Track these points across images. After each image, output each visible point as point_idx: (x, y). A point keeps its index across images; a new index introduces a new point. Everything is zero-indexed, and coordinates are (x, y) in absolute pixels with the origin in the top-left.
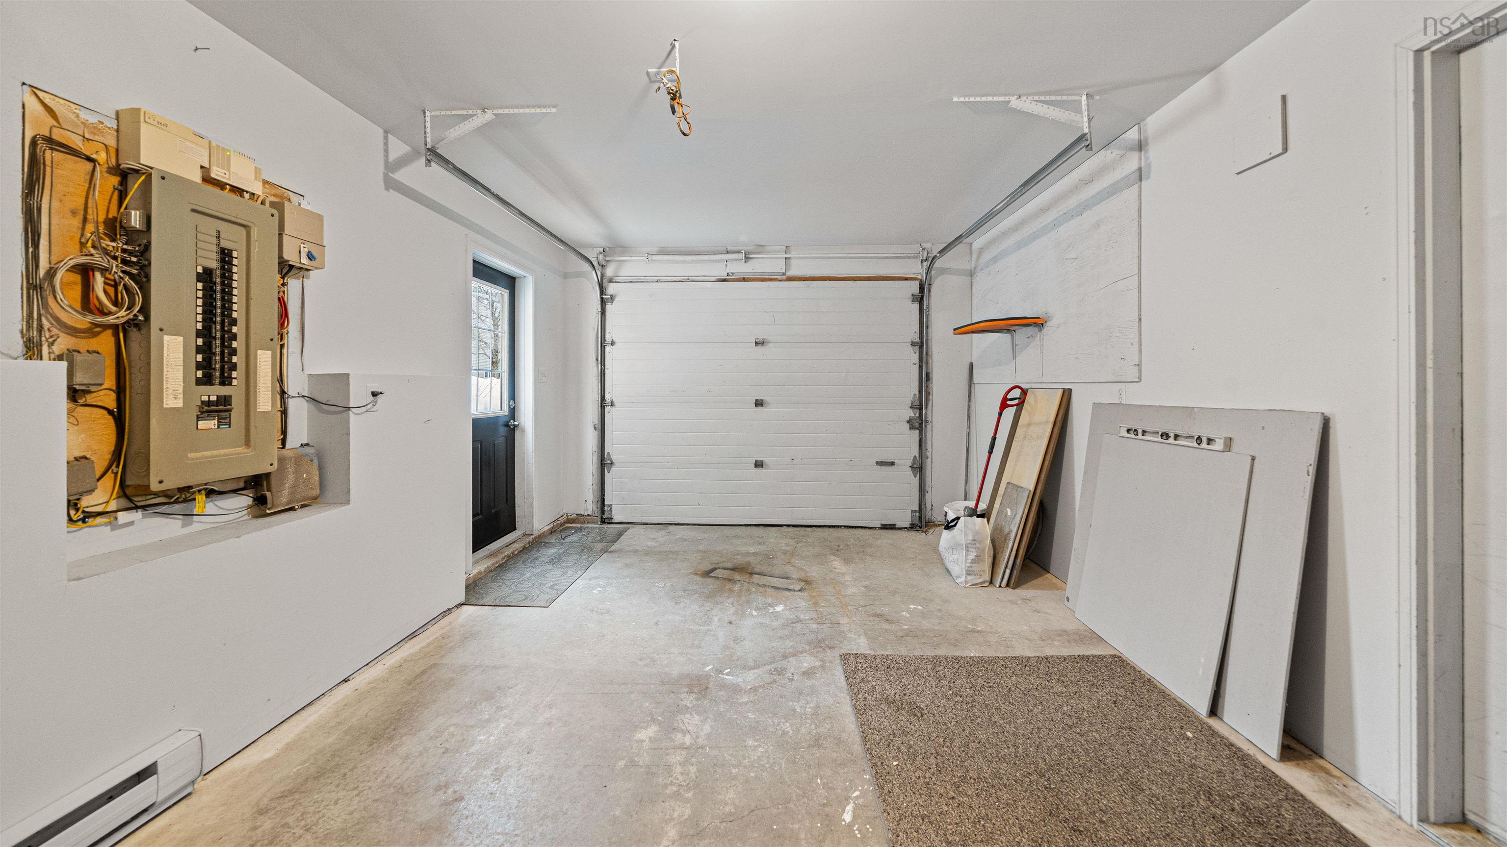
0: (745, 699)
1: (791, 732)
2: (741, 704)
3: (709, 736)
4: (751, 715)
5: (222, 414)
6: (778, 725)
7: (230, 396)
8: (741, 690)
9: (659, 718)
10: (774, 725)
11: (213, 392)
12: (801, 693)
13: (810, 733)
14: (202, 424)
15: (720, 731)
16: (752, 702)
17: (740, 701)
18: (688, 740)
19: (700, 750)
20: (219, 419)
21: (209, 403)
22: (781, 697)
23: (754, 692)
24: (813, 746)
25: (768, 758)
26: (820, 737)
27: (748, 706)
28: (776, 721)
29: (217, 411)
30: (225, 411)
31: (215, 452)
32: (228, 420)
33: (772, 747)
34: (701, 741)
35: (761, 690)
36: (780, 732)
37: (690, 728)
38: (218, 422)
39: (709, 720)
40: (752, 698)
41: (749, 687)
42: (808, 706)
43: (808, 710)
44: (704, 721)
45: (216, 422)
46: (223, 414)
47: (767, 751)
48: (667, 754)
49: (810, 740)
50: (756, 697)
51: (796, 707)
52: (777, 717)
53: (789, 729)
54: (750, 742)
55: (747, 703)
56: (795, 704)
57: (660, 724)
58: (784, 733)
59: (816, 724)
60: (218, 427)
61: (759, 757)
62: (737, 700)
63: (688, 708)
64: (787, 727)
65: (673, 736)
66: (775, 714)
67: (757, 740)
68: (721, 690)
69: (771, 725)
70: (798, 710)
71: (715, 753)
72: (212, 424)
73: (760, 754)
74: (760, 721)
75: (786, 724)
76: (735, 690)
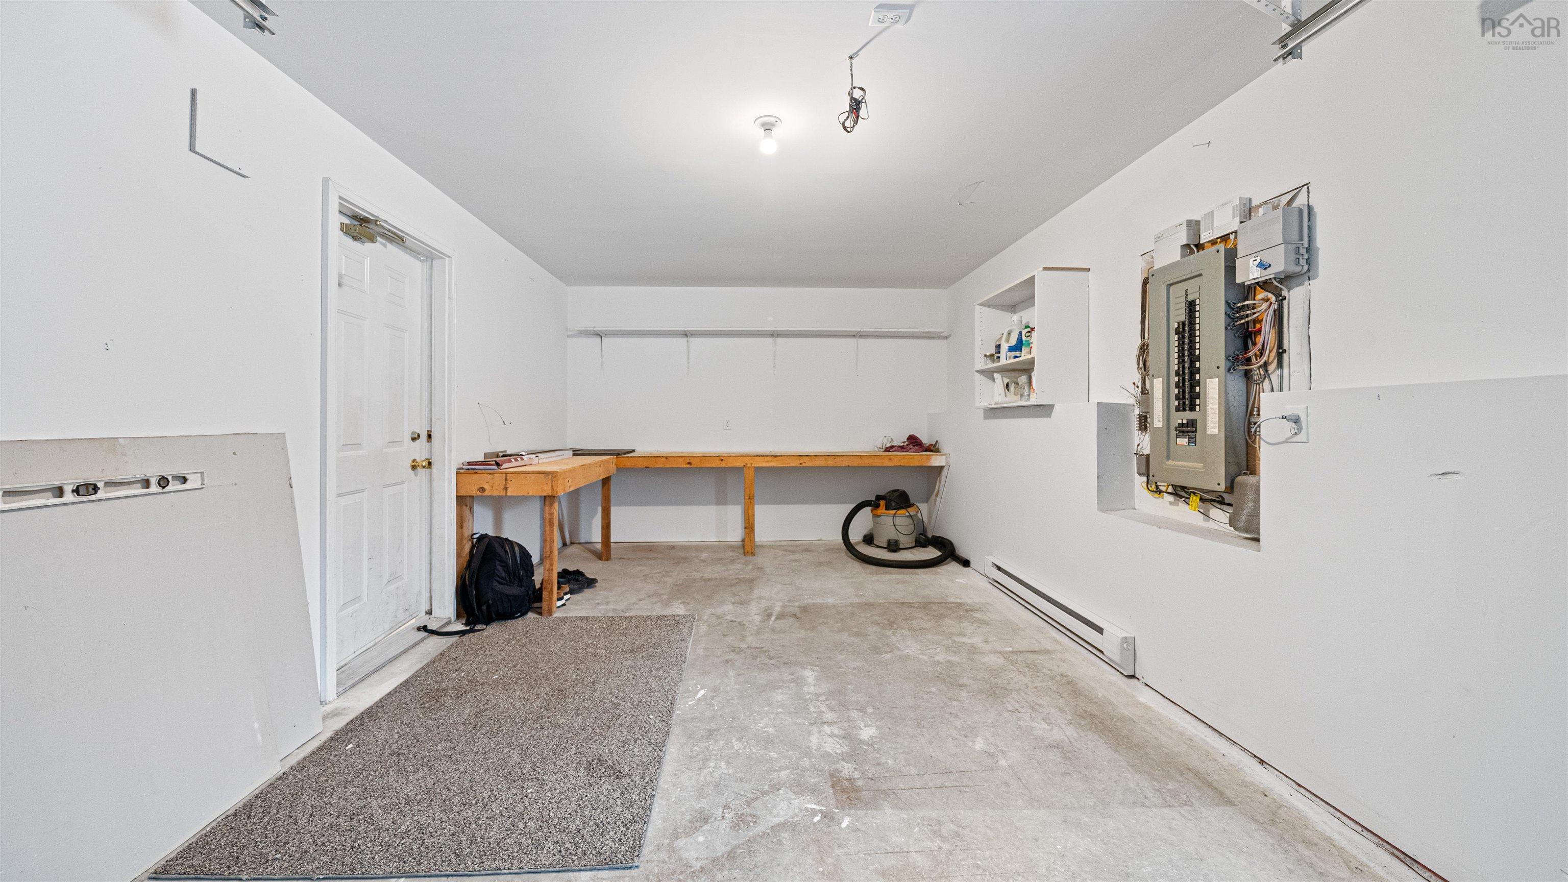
0: (784, 774)
1: (733, 741)
2: (787, 768)
3: (810, 733)
4: (774, 755)
5: (1190, 434)
6: (745, 747)
7: (1196, 420)
8: (791, 787)
9: (866, 748)
10: (749, 747)
11: (1184, 417)
12: (717, 786)
13: (716, 741)
14: (1180, 441)
15: (801, 738)
16: (775, 771)
17: (788, 771)
18: (827, 729)
19: (813, 722)
20: (1189, 438)
21: (1182, 425)
22: (741, 780)
23: (775, 785)
24: (715, 730)
25: (754, 720)
26: (707, 738)
27: (779, 765)
28: (748, 750)
29: (1188, 432)
30: (1193, 432)
31: (1185, 464)
32: (1194, 440)
33: (752, 727)
34: (815, 729)
35: (766, 787)
36: (744, 740)
37: (830, 739)
38: (1189, 440)
39: (815, 748)
40: (775, 776)
41: (781, 792)
42: (711, 769)
43: (712, 764)
44: (819, 748)
45: (1187, 440)
46: (1192, 435)
47: (756, 724)
48: (838, 718)
49: (716, 735)
50: (771, 777)
51: (725, 767)
52: (746, 754)
53: (735, 743)
54: (771, 730)
55: (781, 769)
56: (725, 771)
57: (862, 742)
58: (740, 739)
59: (708, 749)
60: (1188, 445)
61: (762, 720)
62: (792, 773)
63: (843, 760)
64: (737, 745)
65: (842, 732)
66: (749, 757)
67: (765, 732)
68: (815, 785)
69: (753, 746)
70: (723, 763)
71: (799, 721)
72: (1183, 441)
73: (761, 722)
74: (763, 749)
75: (738, 748)
76: (799, 787)
